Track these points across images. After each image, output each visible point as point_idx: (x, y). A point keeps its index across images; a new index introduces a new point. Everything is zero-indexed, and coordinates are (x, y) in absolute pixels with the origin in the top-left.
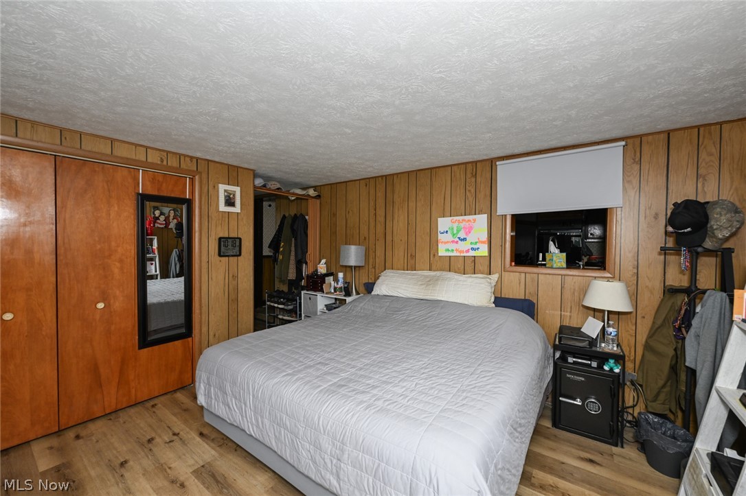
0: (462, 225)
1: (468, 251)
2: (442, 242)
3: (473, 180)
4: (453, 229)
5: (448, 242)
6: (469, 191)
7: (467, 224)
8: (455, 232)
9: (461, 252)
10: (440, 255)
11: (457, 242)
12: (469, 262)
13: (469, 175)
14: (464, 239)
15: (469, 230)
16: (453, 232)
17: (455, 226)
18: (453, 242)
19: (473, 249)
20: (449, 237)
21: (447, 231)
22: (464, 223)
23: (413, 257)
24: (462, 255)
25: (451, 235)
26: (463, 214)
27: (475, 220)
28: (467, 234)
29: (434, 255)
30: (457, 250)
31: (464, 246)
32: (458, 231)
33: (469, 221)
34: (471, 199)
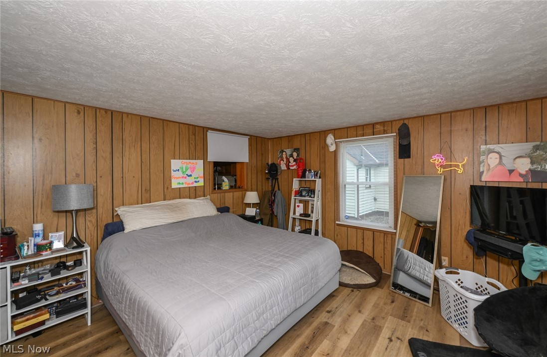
0: (189, 166)
1: (192, 183)
2: (175, 178)
3: (194, 137)
4: (183, 168)
5: (179, 178)
6: (192, 144)
7: (192, 165)
8: (184, 171)
9: (188, 184)
10: (173, 187)
11: (186, 178)
12: (192, 191)
13: (191, 133)
14: (191, 176)
15: (193, 170)
16: (183, 171)
17: (184, 166)
18: (183, 177)
19: (196, 182)
20: (180, 174)
21: (178, 170)
22: (190, 165)
23: (148, 191)
24: (189, 186)
25: (181, 173)
26: (188, 158)
27: (196, 163)
28: (192, 172)
29: (168, 188)
30: (185, 183)
31: (190, 180)
32: (186, 170)
33: (193, 163)
34: (193, 149)
